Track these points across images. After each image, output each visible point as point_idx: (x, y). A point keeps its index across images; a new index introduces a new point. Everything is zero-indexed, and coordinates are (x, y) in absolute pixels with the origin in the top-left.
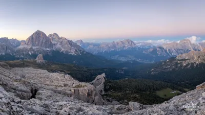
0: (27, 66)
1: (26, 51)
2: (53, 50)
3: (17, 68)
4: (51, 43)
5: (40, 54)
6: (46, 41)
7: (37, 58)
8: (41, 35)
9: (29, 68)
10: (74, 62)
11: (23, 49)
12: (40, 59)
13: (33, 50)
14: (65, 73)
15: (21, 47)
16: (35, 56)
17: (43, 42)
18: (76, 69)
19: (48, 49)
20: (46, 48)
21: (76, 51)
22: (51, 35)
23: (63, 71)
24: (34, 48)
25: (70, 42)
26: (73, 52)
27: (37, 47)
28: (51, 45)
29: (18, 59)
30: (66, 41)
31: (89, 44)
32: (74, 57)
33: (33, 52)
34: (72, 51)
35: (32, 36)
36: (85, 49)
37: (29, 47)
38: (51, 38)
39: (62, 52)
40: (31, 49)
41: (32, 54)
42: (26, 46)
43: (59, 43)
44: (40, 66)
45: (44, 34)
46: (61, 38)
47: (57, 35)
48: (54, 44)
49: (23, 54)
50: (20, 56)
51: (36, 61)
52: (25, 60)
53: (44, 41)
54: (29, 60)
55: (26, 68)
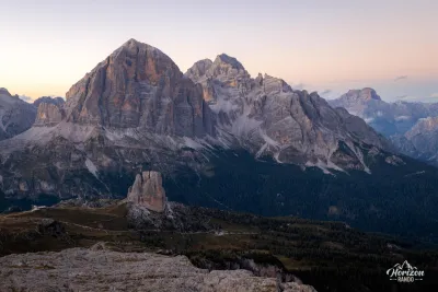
0: (79, 240)
1: (67, 158)
2: (218, 148)
3: (17, 260)
4: (205, 106)
5: (148, 166)
6: (176, 102)
7: (132, 195)
8: (151, 64)
9: (91, 253)
10: (334, 210)
11: (52, 145)
12: (146, 199)
13: (110, 151)
14: (286, 274)
15: (38, 134)
16: (118, 182)
17: (159, 105)
18: (340, 247)
19: (189, 143)
20: (178, 134)
21: (342, 148)
22: (202, 66)
23: (274, 262)
24: (112, 136)
25: (308, 103)
26: (324, 156)
27: (129, 133)
28: (207, 121)
29: (26, 203)
30: (283, 95)
31: (416, 111)
32: (337, 180)
33: (106, 161)
34: (318, 150)
35: (101, 71)
36: (394, 138)
37: (86, 133)
38: (203, 81)
39: (268, 157)
40: (97, 146)
41: (101, 172)
42: (65, 129)
43: (248, 110)
44: (150, 237)
45: (164, 62)
46: (261, 81)
47: (237, 65)
48: (222, 115)
49: (53, 176)
50: (32, 184)
51: (125, 211)
52: (62, 205)
53: (167, 101)
54: (86, 206)
55: (76, 252)
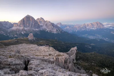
0: (21, 43)
1: (19, 32)
2: (41, 30)
3: (12, 46)
4: (39, 24)
5: (31, 33)
6: (35, 24)
7: (29, 37)
8: (31, 18)
9: (23, 45)
10: (56, 38)
11: (16, 30)
12: (31, 37)
13: (25, 31)
14: (50, 46)
15: (14, 28)
16: (27, 35)
18: (57, 43)
19: (37, 30)
20: (35, 28)
21: (57, 30)
22: (38, 19)
24: (25, 29)
25: (53, 24)
26: (55, 31)
27: (28, 28)
28: (39, 27)
29: (12, 38)
30: (49, 23)
31: (66, 26)
32: (56, 34)
33: (25, 32)
35: (23, 19)
36: (63, 29)
37: (22, 28)
38: (38, 21)
39: (47, 31)
40: (23, 30)
41: (24, 34)
42: (18, 28)
43: (45, 25)
44: (32, 42)
45: (33, 18)
46: (46, 21)
47: (43, 19)
48: (41, 26)
49: (17, 34)
50: (13, 36)
51: (28, 39)
52: (18, 38)
53: (33, 24)
54: (22, 38)
55: (21, 45)
